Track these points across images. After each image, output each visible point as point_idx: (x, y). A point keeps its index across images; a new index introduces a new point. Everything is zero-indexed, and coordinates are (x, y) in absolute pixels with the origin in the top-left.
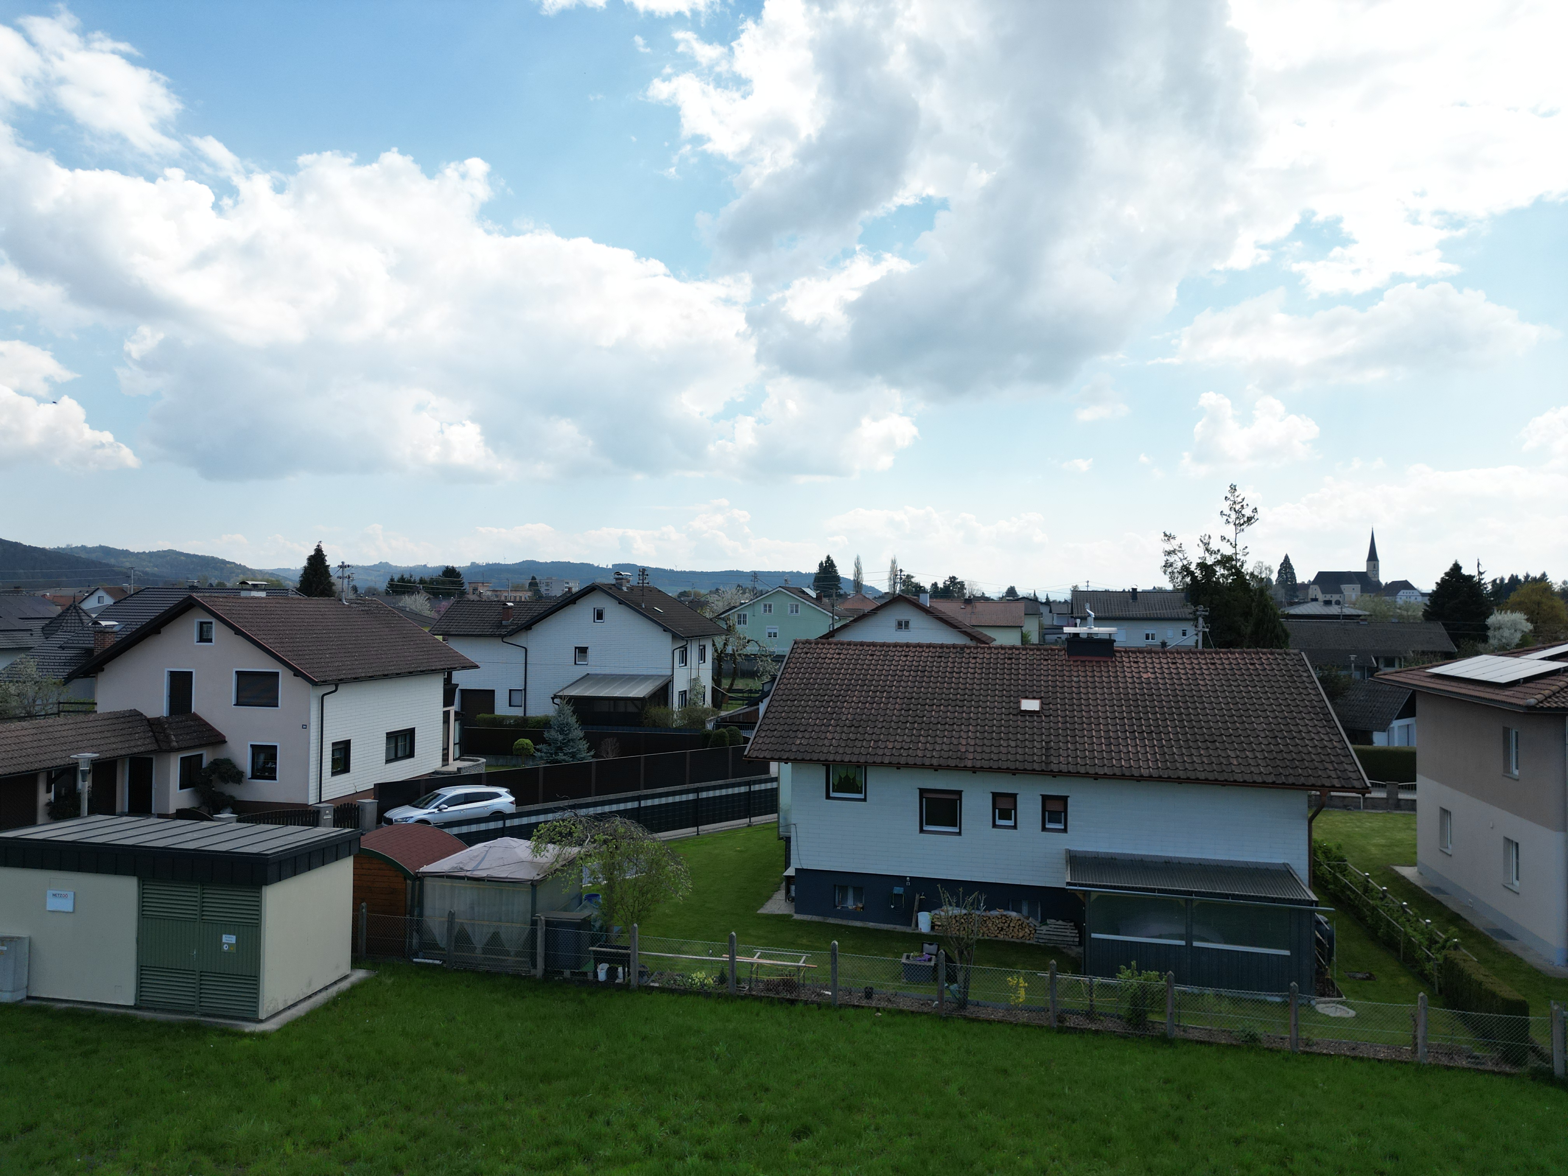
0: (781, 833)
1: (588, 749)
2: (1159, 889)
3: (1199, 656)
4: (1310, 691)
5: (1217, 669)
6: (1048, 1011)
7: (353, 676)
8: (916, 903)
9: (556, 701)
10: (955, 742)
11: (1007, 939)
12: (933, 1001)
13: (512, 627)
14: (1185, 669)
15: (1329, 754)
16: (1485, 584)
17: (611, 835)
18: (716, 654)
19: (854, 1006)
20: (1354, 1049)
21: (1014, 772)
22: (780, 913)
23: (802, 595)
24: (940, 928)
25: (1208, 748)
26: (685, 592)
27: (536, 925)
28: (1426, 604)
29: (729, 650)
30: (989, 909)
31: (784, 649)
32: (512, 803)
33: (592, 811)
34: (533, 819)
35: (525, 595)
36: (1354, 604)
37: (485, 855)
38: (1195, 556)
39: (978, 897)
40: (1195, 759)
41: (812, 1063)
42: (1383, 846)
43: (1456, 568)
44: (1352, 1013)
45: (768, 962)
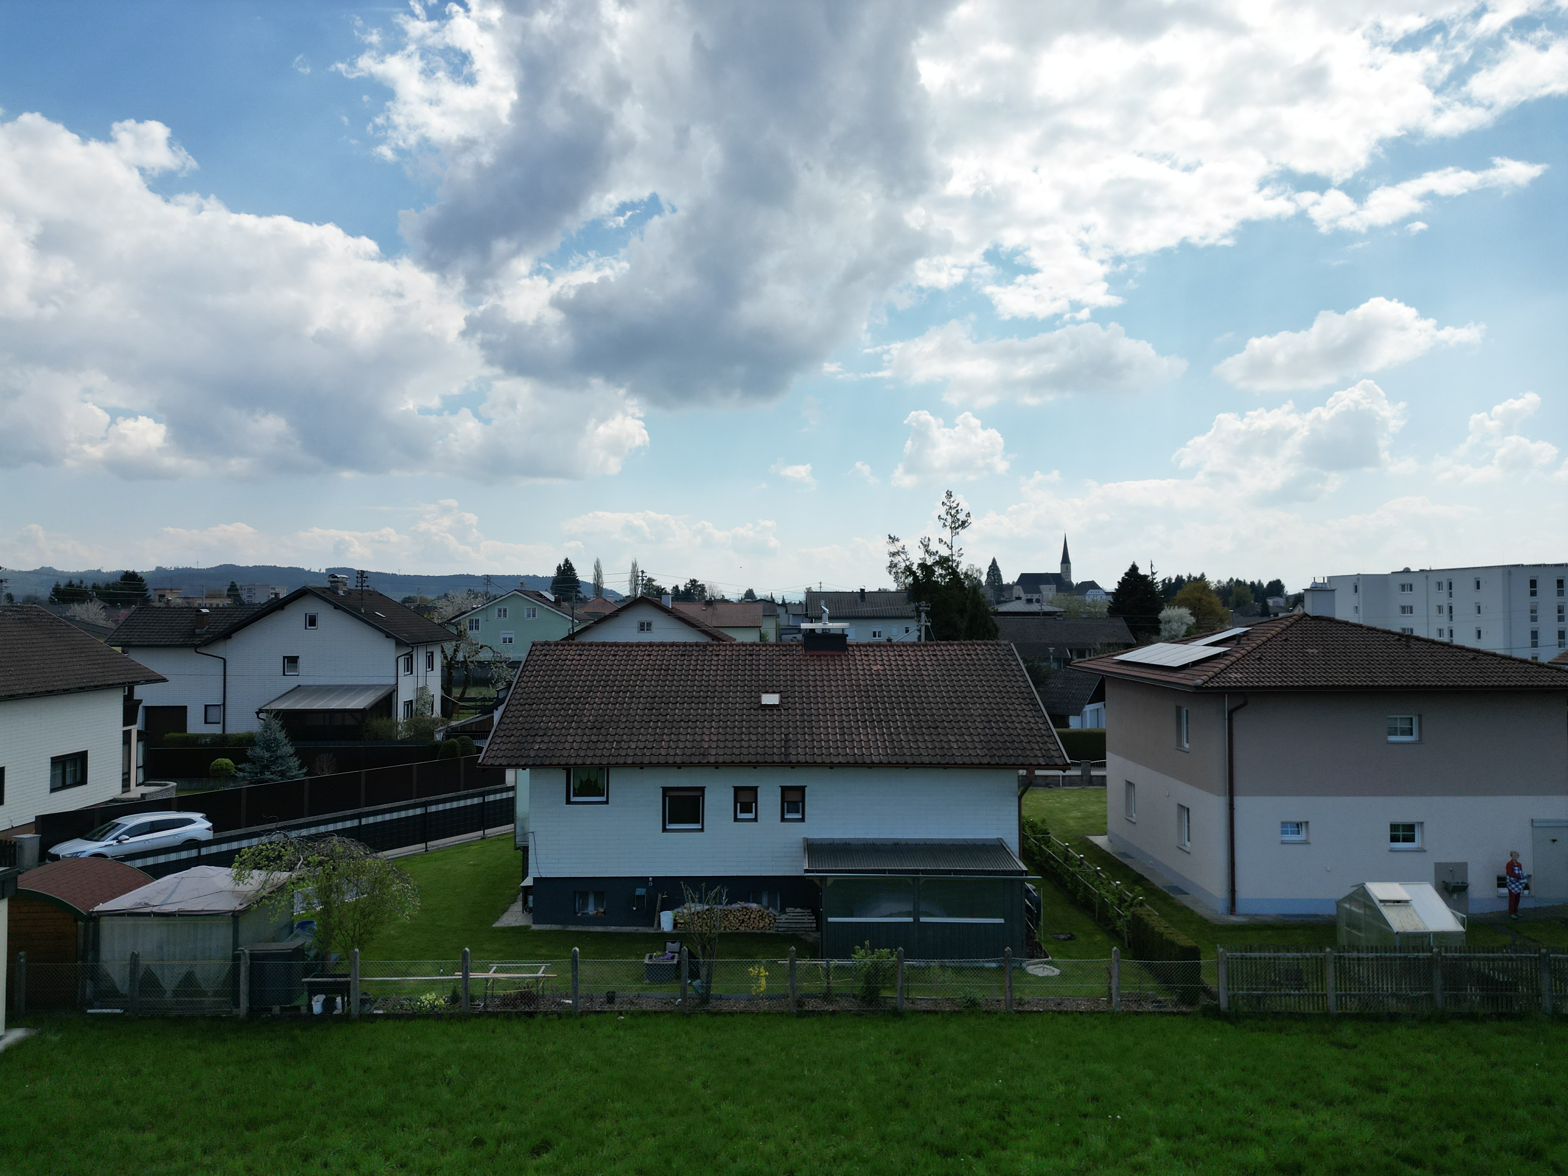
0: (518, 843)
1: (299, 766)
2: (889, 870)
3: (922, 648)
4: (1019, 678)
5: (938, 660)
6: (788, 997)
7: (8, 693)
8: (659, 904)
9: (261, 715)
10: (698, 738)
11: (748, 930)
12: (677, 1000)
13: (207, 636)
14: (910, 660)
15: (1035, 735)
16: (1157, 583)
17: (327, 855)
18: (445, 661)
19: (596, 1012)
20: (1059, 1004)
21: (755, 765)
22: (518, 924)
23: (539, 599)
24: (683, 926)
25: (931, 734)
26: (409, 598)
27: (239, 960)
28: (1110, 601)
29: (460, 657)
30: (730, 903)
31: (521, 655)
32: (208, 829)
33: (304, 832)
34: (235, 845)
35: (225, 602)
36: (1051, 603)
37: (177, 887)
38: (916, 556)
39: (720, 892)
40: (920, 744)
41: (553, 1075)
42: (1079, 818)
43: (1134, 568)
44: (1057, 971)
45: (504, 975)
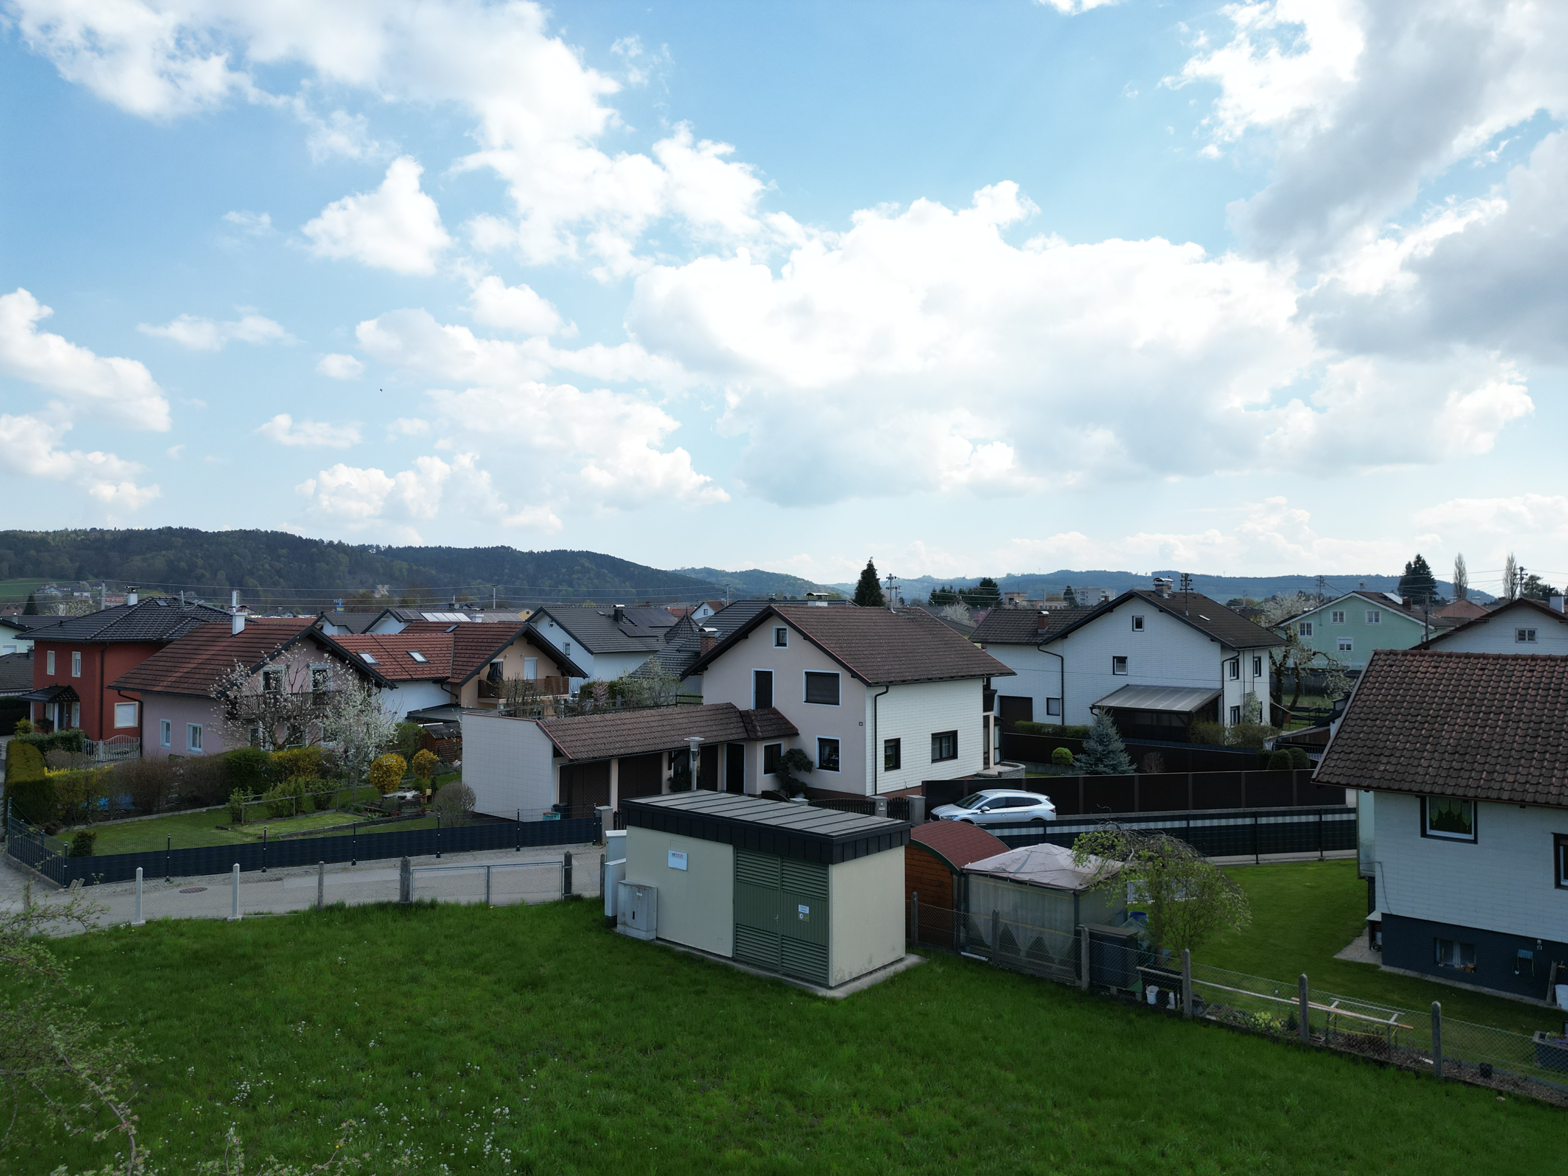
0: (1362, 871)
1: (1129, 762)
7: (902, 679)
8: (1553, 973)
9: (1094, 711)
13: (1047, 636)
17: (1157, 852)
18: (1274, 668)
19: (1465, 1083)
22: (1364, 961)
23: (1384, 602)
26: (1235, 601)
27: (1080, 935)
29: (1290, 663)
31: (1362, 664)
32: (1052, 811)
33: (1135, 826)
34: (1074, 829)
35: (1062, 605)
37: (1027, 859)
41: (1410, 1139)
45: (1349, 1013)
